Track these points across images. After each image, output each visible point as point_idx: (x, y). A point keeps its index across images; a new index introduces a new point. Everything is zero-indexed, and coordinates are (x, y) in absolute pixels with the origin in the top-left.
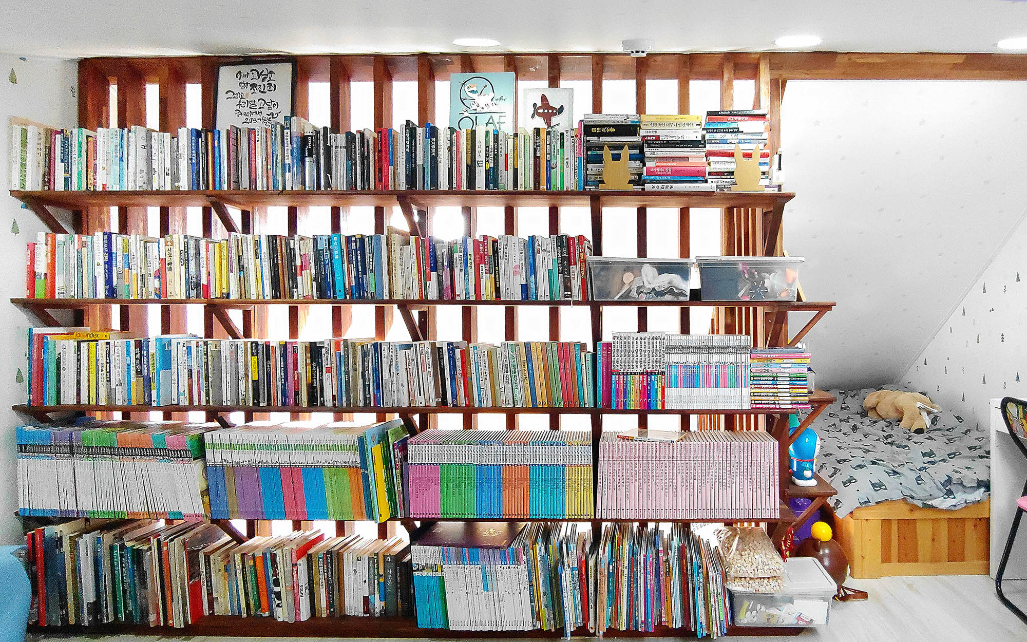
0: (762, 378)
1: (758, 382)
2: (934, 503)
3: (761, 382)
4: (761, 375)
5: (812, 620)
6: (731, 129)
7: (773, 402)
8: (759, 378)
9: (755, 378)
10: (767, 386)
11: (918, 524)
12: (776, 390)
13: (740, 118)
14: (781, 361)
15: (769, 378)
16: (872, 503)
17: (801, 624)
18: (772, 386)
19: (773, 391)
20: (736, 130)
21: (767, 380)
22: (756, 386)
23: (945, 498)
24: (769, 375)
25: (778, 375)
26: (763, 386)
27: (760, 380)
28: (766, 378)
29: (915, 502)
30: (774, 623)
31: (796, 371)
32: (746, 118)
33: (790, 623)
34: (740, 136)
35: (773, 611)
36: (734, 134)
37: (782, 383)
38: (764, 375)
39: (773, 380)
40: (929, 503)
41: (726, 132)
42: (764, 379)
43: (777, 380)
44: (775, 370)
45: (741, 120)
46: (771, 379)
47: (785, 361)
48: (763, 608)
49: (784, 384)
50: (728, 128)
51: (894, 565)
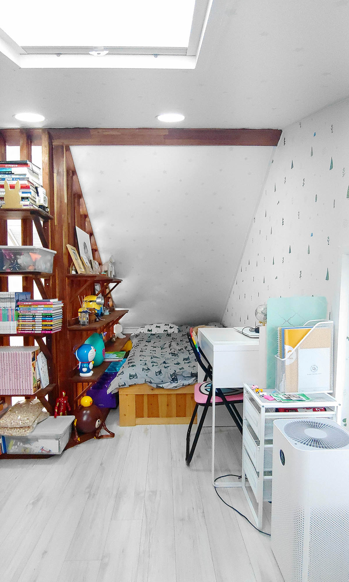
0: (27, 316)
1: (24, 318)
2: (164, 385)
3: (26, 318)
4: (26, 314)
5: (50, 451)
6: (7, 172)
7: (31, 330)
8: (25, 316)
9: (23, 316)
10: (29, 321)
11: (159, 397)
12: (34, 323)
13: (12, 166)
14: (36, 306)
15: (31, 316)
16: (127, 386)
17: (44, 453)
18: (32, 321)
19: (33, 323)
20: (10, 172)
21: (30, 317)
22: (23, 321)
23: (171, 383)
24: (30, 314)
25: (36, 314)
26: (26, 321)
27: (26, 317)
28: (29, 316)
29: (152, 385)
30: (28, 452)
31: (46, 312)
32: (16, 166)
33: (37, 452)
34: (13, 176)
35: (27, 446)
36: (9, 175)
37: (38, 319)
38: (28, 314)
39: (33, 317)
40: (161, 386)
41: (5, 174)
42: (28, 316)
43: (35, 317)
44: (32, 312)
45: (13, 167)
46: (32, 316)
47: (39, 306)
48: (21, 444)
49: (39, 319)
50: (6, 172)
51: (146, 419)
